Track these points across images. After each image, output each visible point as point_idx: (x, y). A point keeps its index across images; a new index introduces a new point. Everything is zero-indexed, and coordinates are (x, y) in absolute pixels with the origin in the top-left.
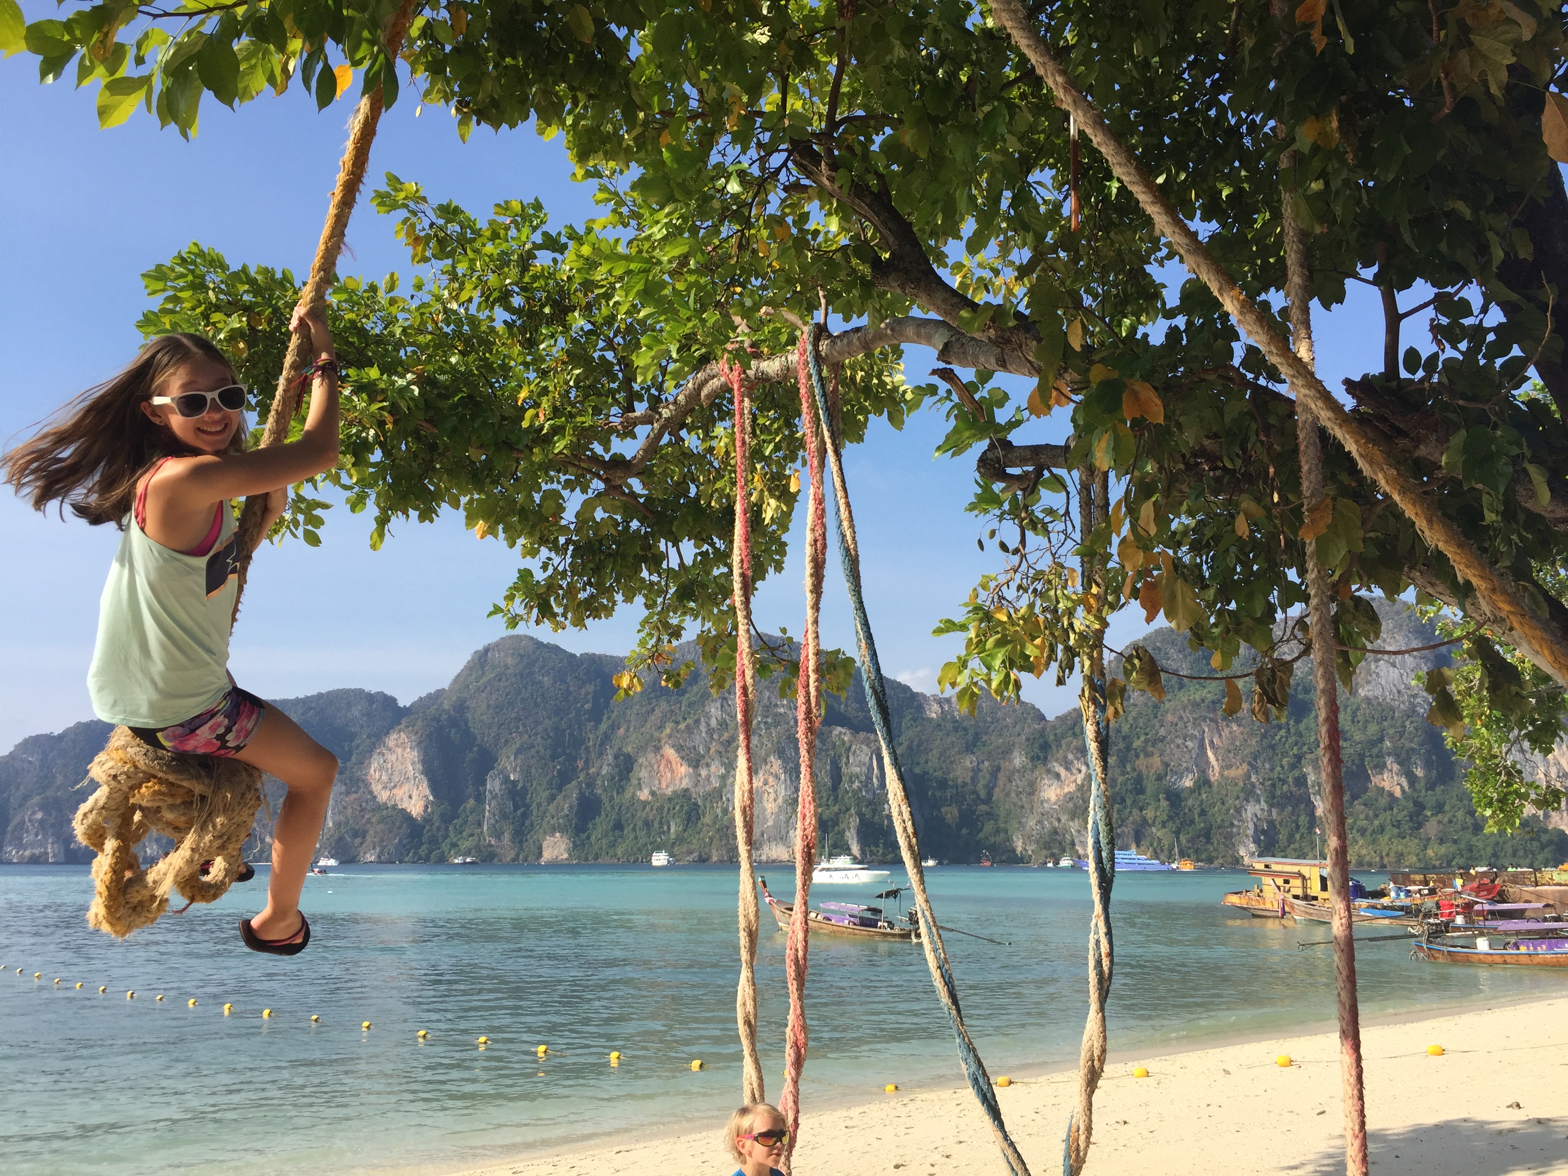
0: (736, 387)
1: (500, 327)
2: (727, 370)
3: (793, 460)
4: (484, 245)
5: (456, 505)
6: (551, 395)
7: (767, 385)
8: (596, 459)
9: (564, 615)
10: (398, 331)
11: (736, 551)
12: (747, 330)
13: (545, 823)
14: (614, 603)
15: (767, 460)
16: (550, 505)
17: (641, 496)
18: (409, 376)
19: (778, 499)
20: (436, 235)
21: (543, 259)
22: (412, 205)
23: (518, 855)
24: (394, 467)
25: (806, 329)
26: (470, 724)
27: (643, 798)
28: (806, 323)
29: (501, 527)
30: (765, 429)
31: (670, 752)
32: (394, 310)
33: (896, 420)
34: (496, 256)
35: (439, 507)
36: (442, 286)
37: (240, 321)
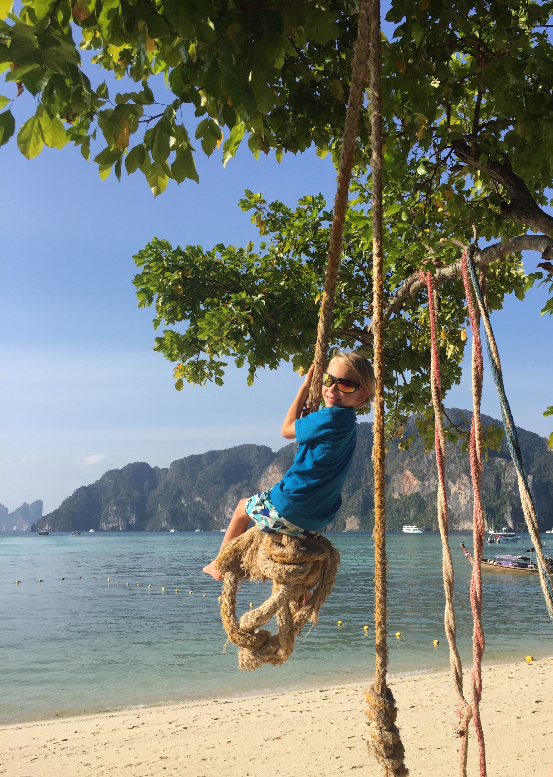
0: (428, 284)
1: (304, 264)
2: (423, 276)
3: (462, 322)
4: (294, 221)
5: (287, 359)
7: (446, 281)
8: (357, 330)
10: (254, 271)
11: (432, 375)
12: (433, 252)
13: (346, 510)
15: (447, 323)
18: (260, 296)
19: (454, 344)
20: (271, 219)
21: (325, 225)
22: (258, 205)
23: (334, 527)
24: (255, 342)
25: (466, 248)
27: (395, 497)
28: (466, 245)
30: (445, 306)
31: (408, 473)
32: (251, 261)
33: (520, 295)
34: (301, 226)
35: (280, 361)
36: (275, 246)
37: (179, 275)
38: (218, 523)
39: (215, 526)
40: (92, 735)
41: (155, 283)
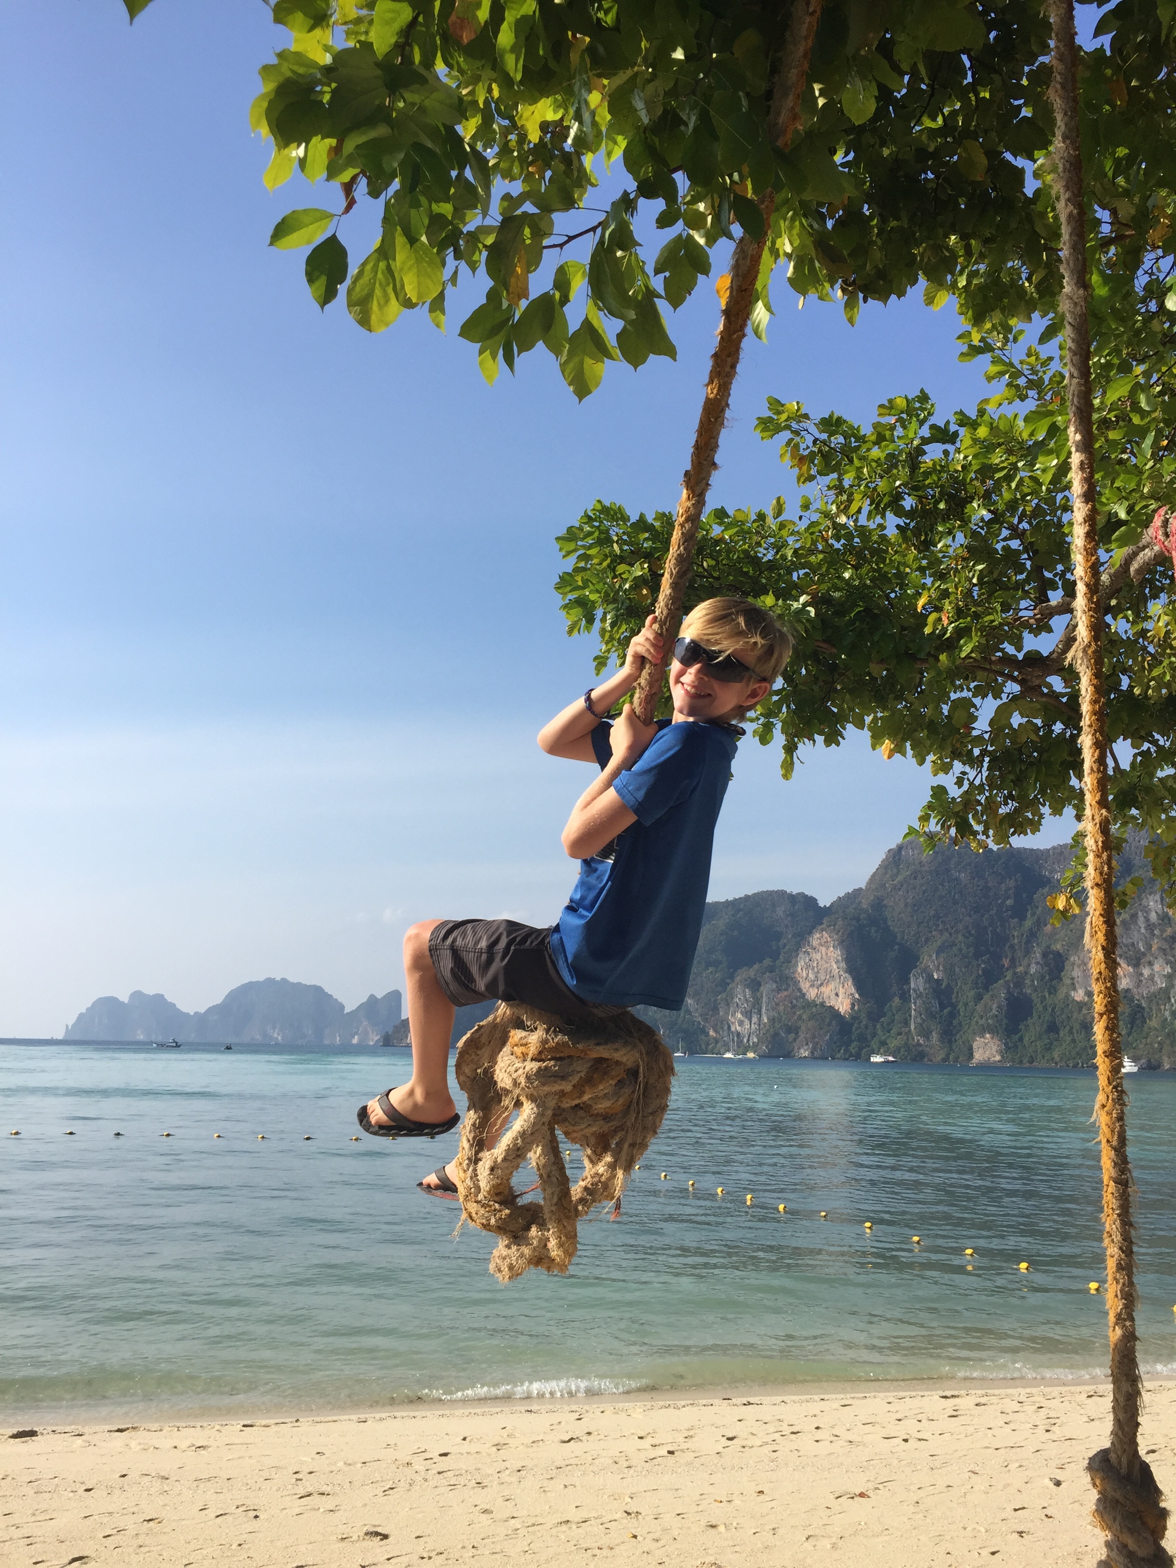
1: (892, 534)
4: (868, 450)
5: (860, 725)
6: (952, 598)
8: (1008, 660)
9: (985, 833)
10: (789, 553)
13: (973, 1023)
14: (1041, 816)
16: (960, 715)
17: (1063, 695)
18: (803, 599)
20: (820, 451)
21: (934, 453)
22: (794, 425)
23: (948, 1055)
24: (795, 693)
26: (890, 923)
27: (1078, 999)
29: (908, 744)
32: (783, 534)
34: (882, 459)
35: (845, 729)
36: (830, 502)
37: (643, 568)
38: (717, 1041)
39: (710, 1047)
40: (494, 1449)
41: (599, 586)
